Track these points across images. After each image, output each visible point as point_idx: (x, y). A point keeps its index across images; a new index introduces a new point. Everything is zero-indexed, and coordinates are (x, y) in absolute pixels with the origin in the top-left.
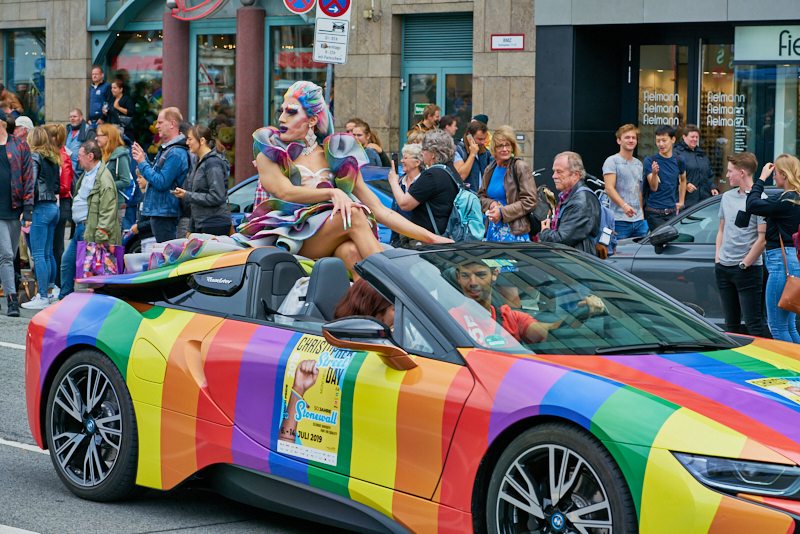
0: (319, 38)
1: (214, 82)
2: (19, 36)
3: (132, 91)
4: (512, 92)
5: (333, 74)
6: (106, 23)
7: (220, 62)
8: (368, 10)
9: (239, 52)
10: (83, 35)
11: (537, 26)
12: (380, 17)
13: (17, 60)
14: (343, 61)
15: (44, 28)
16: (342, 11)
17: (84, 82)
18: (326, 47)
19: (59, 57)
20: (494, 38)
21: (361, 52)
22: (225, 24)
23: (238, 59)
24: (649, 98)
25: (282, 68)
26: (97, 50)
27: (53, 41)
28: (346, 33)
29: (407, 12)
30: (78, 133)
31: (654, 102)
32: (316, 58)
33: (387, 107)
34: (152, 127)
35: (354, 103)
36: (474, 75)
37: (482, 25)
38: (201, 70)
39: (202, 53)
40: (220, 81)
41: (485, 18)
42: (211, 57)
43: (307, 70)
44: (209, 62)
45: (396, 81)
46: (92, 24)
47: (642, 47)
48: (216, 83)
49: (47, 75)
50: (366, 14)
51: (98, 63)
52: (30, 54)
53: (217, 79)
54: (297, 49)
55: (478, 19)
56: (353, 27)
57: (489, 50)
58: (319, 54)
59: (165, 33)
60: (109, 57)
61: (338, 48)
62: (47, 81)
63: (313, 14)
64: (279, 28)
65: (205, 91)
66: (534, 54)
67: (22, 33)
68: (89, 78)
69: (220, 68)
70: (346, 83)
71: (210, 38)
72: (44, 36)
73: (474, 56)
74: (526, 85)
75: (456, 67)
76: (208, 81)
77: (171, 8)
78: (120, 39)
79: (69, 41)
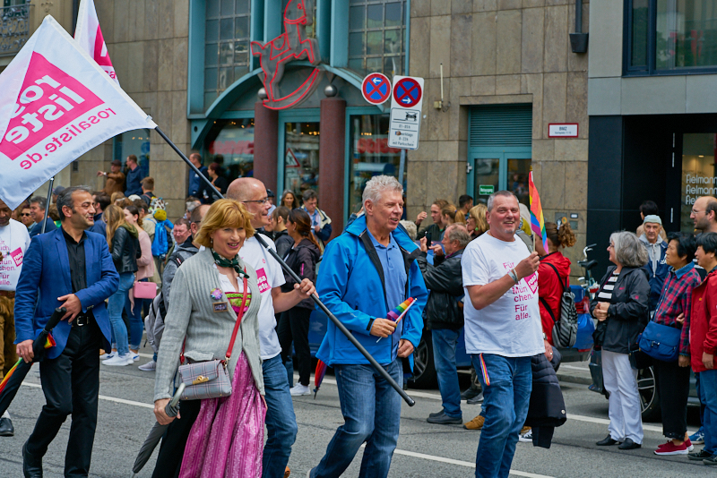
0: (393, 126)
1: (301, 165)
4: (567, 175)
5: (406, 158)
6: (204, 112)
7: (307, 147)
8: (438, 101)
9: (322, 137)
10: (183, 123)
11: (590, 116)
12: (448, 107)
13: (125, 144)
14: (415, 147)
16: (414, 102)
17: (184, 164)
18: (400, 134)
19: (162, 141)
20: (551, 126)
21: (431, 139)
22: (310, 113)
23: (322, 144)
24: (691, 180)
25: (362, 152)
26: (196, 136)
28: (418, 122)
29: (473, 103)
31: (696, 184)
32: (391, 144)
33: (454, 187)
35: (424, 184)
36: (533, 159)
37: (540, 115)
38: (289, 154)
39: (290, 138)
40: (307, 164)
41: (543, 108)
42: (299, 142)
43: (384, 155)
44: (297, 146)
45: (463, 165)
46: (192, 112)
47: (685, 135)
48: (304, 165)
49: (151, 158)
50: (437, 105)
51: (196, 147)
52: (137, 139)
53: (304, 162)
54: (375, 136)
55: (536, 109)
56: (425, 117)
57: (546, 137)
58: (393, 141)
59: (256, 121)
60: (207, 141)
61: (410, 135)
62: (151, 163)
63: (388, 104)
64: (360, 117)
65: (293, 172)
66: (587, 142)
69: (307, 152)
70: (418, 166)
71: (298, 126)
73: (533, 143)
74: (579, 168)
75: (517, 152)
76: (296, 164)
77: (262, 99)
78: (215, 126)
79: (171, 128)
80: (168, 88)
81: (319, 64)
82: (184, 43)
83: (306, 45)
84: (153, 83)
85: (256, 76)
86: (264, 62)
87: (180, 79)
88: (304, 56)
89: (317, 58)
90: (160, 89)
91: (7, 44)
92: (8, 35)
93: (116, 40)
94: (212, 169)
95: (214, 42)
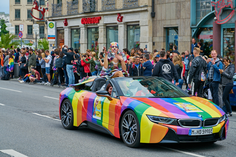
2: (170, 29)
3: (204, 45)
6: (196, 25)
7: (229, 36)
10: (189, 29)
13: (170, 36)
15: (178, 27)
17: (190, 43)
19: (182, 35)
22: (231, 25)
26: (193, 33)
27: (181, 31)
30: (187, 57)
34: (210, 55)
38: (224, 39)
39: (224, 34)
40: (229, 42)
42: (226, 35)
46: (192, 26)
51: (194, 37)
52: (173, 34)
53: (228, 41)
59: (213, 28)
60: (197, 35)
62: (179, 42)
65: (225, 45)
67: (171, 28)
68: (191, 41)
69: (229, 38)
71: (226, 29)
72: (178, 29)
76: (226, 42)
77: (215, 21)
78: (200, 30)
79: (185, 31)
80: (184, 18)
81: (234, 9)
82: (189, 3)
83: (230, 3)
84: (179, 16)
85: (213, 13)
86: (216, 8)
87: (188, 15)
88: (229, 6)
89: (234, 6)
90: (181, 18)
91: (131, 4)
92: (131, 2)
93: (166, 2)
94: (199, 44)
95: (199, 2)
